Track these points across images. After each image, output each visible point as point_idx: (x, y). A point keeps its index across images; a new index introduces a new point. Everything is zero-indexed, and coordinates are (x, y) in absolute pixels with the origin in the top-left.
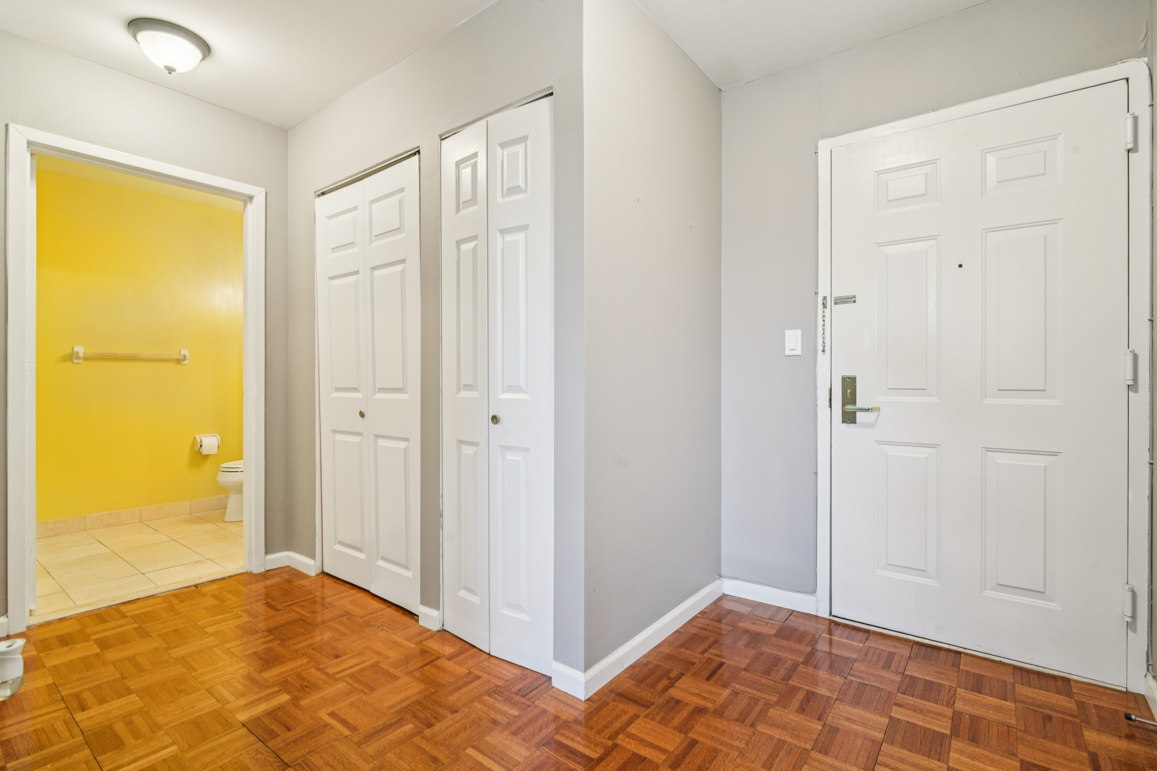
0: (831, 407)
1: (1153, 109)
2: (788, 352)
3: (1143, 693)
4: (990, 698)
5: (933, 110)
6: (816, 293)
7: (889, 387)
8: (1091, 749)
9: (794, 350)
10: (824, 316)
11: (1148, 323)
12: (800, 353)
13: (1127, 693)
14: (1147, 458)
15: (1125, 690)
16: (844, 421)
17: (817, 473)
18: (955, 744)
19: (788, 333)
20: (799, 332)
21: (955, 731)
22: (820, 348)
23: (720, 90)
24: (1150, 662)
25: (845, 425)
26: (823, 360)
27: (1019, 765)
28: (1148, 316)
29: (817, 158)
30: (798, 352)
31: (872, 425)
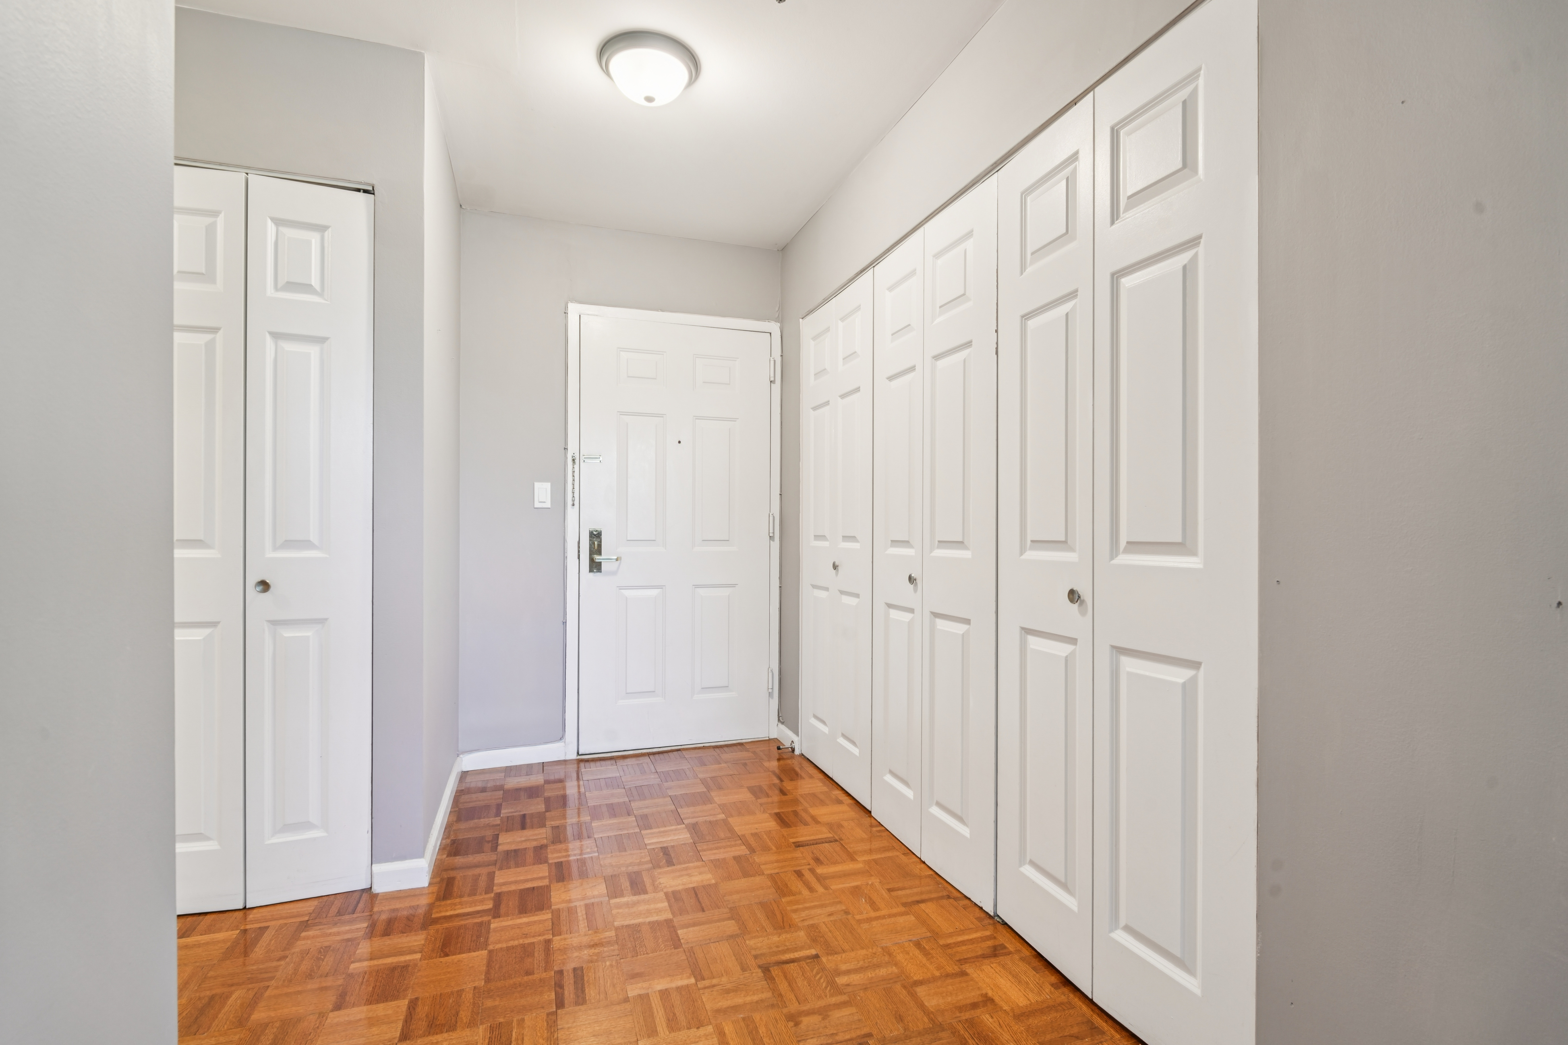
0: (579, 558)
1: (782, 358)
2: (537, 505)
3: (775, 737)
4: (713, 766)
5: (662, 311)
6: (565, 449)
7: (628, 539)
8: (771, 770)
9: (544, 502)
10: (574, 472)
11: (779, 496)
12: (549, 506)
13: (770, 740)
14: (778, 585)
15: (768, 738)
16: (591, 571)
17: (566, 622)
18: (713, 794)
19: (537, 485)
20: (548, 486)
21: (709, 789)
22: (570, 502)
23: (461, 206)
24: (780, 715)
25: (592, 574)
26: (572, 514)
27: (747, 789)
28: (779, 493)
29: (566, 318)
30: (548, 505)
31: (614, 573)
